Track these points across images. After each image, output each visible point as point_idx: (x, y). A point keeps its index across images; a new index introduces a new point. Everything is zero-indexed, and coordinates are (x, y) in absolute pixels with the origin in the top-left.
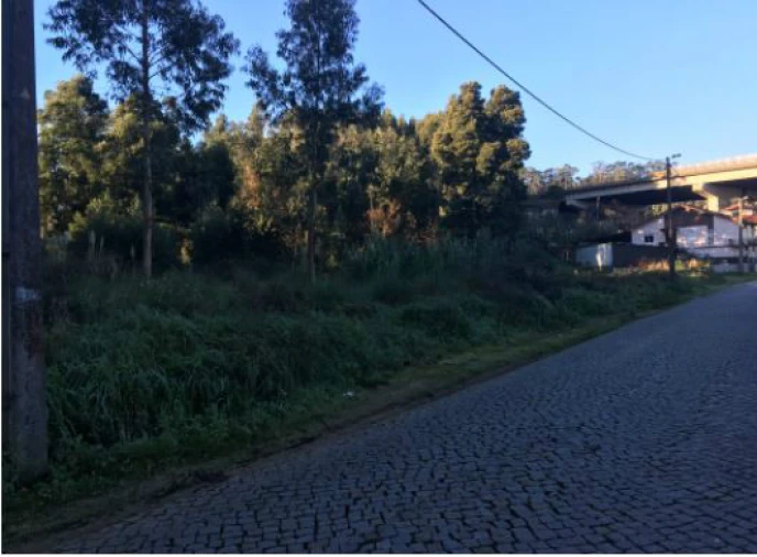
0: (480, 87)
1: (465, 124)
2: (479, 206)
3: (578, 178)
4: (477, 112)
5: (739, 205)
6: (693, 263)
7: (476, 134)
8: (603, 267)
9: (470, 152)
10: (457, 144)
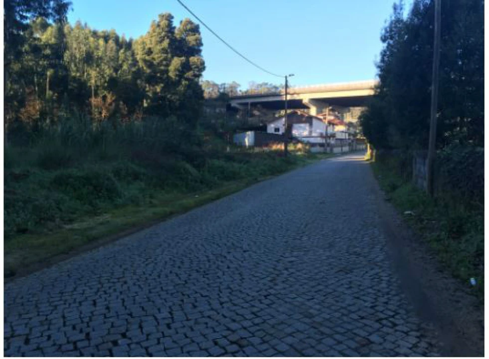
0: (172, 17)
1: (161, 42)
2: (170, 101)
3: (240, 91)
4: (170, 35)
5: (327, 113)
6: (300, 146)
7: (169, 50)
8: (249, 146)
9: (164, 63)
10: (156, 56)
